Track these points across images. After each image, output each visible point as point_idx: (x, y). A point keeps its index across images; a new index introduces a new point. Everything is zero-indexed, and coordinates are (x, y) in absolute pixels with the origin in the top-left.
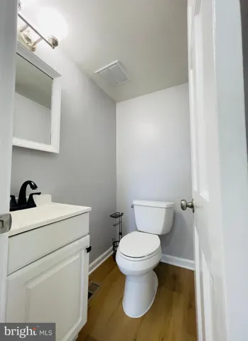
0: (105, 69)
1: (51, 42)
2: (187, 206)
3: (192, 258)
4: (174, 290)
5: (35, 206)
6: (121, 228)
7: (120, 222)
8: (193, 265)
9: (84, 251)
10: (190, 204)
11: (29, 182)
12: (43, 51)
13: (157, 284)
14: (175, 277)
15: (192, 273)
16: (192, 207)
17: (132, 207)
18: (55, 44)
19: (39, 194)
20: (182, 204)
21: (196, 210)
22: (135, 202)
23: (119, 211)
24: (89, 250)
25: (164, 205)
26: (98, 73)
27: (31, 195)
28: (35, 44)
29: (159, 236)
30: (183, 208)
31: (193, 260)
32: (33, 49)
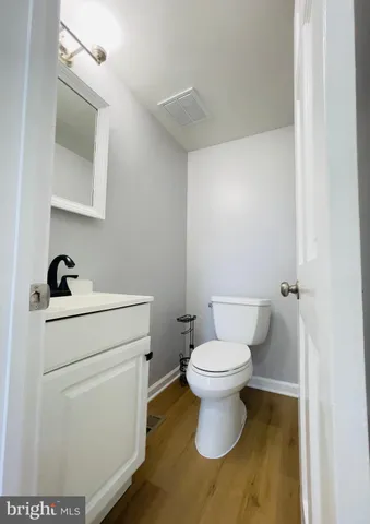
0: (173, 100)
1: (96, 54)
2: (289, 291)
3: (295, 379)
4: (269, 422)
5: (69, 294)
6: (192, 338)
7: (191, 330)
8: (297, 391)
9: (142, 359)
10: (294, 288)
11: (63, 258)
12: (84, 66)
13: (244, 417)
14: (271, 407)
15: (295, 402)
16: (296, 291)
17: (210, 306)
18: (101, 57)
19: (76, 277)
20: (282, 288)
21: (301, 295)
22: (214, 299)
23: (190, 312)
24: (149, 357)
25: (257, 302)
26: (164, 104)
27: (64, 279)
28: (71, 56)
29: (250, 347)
30: (284, 293)
31: (296, 383)
32: (69, 63)
